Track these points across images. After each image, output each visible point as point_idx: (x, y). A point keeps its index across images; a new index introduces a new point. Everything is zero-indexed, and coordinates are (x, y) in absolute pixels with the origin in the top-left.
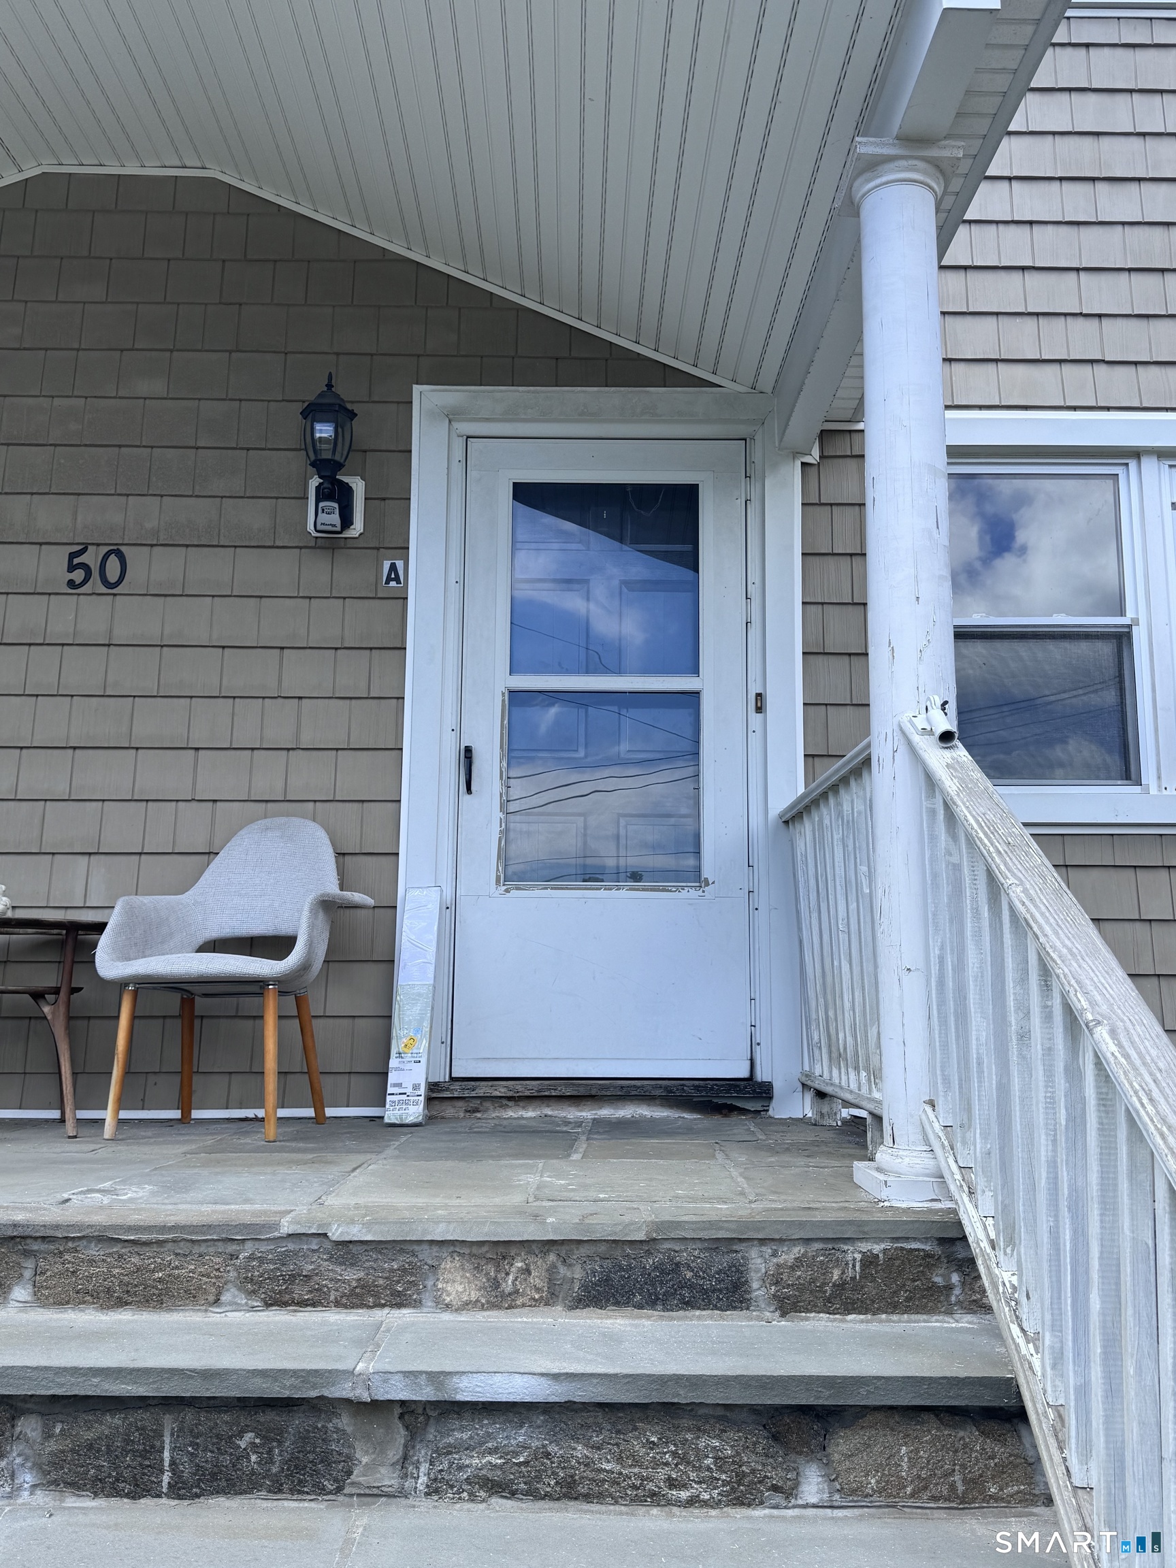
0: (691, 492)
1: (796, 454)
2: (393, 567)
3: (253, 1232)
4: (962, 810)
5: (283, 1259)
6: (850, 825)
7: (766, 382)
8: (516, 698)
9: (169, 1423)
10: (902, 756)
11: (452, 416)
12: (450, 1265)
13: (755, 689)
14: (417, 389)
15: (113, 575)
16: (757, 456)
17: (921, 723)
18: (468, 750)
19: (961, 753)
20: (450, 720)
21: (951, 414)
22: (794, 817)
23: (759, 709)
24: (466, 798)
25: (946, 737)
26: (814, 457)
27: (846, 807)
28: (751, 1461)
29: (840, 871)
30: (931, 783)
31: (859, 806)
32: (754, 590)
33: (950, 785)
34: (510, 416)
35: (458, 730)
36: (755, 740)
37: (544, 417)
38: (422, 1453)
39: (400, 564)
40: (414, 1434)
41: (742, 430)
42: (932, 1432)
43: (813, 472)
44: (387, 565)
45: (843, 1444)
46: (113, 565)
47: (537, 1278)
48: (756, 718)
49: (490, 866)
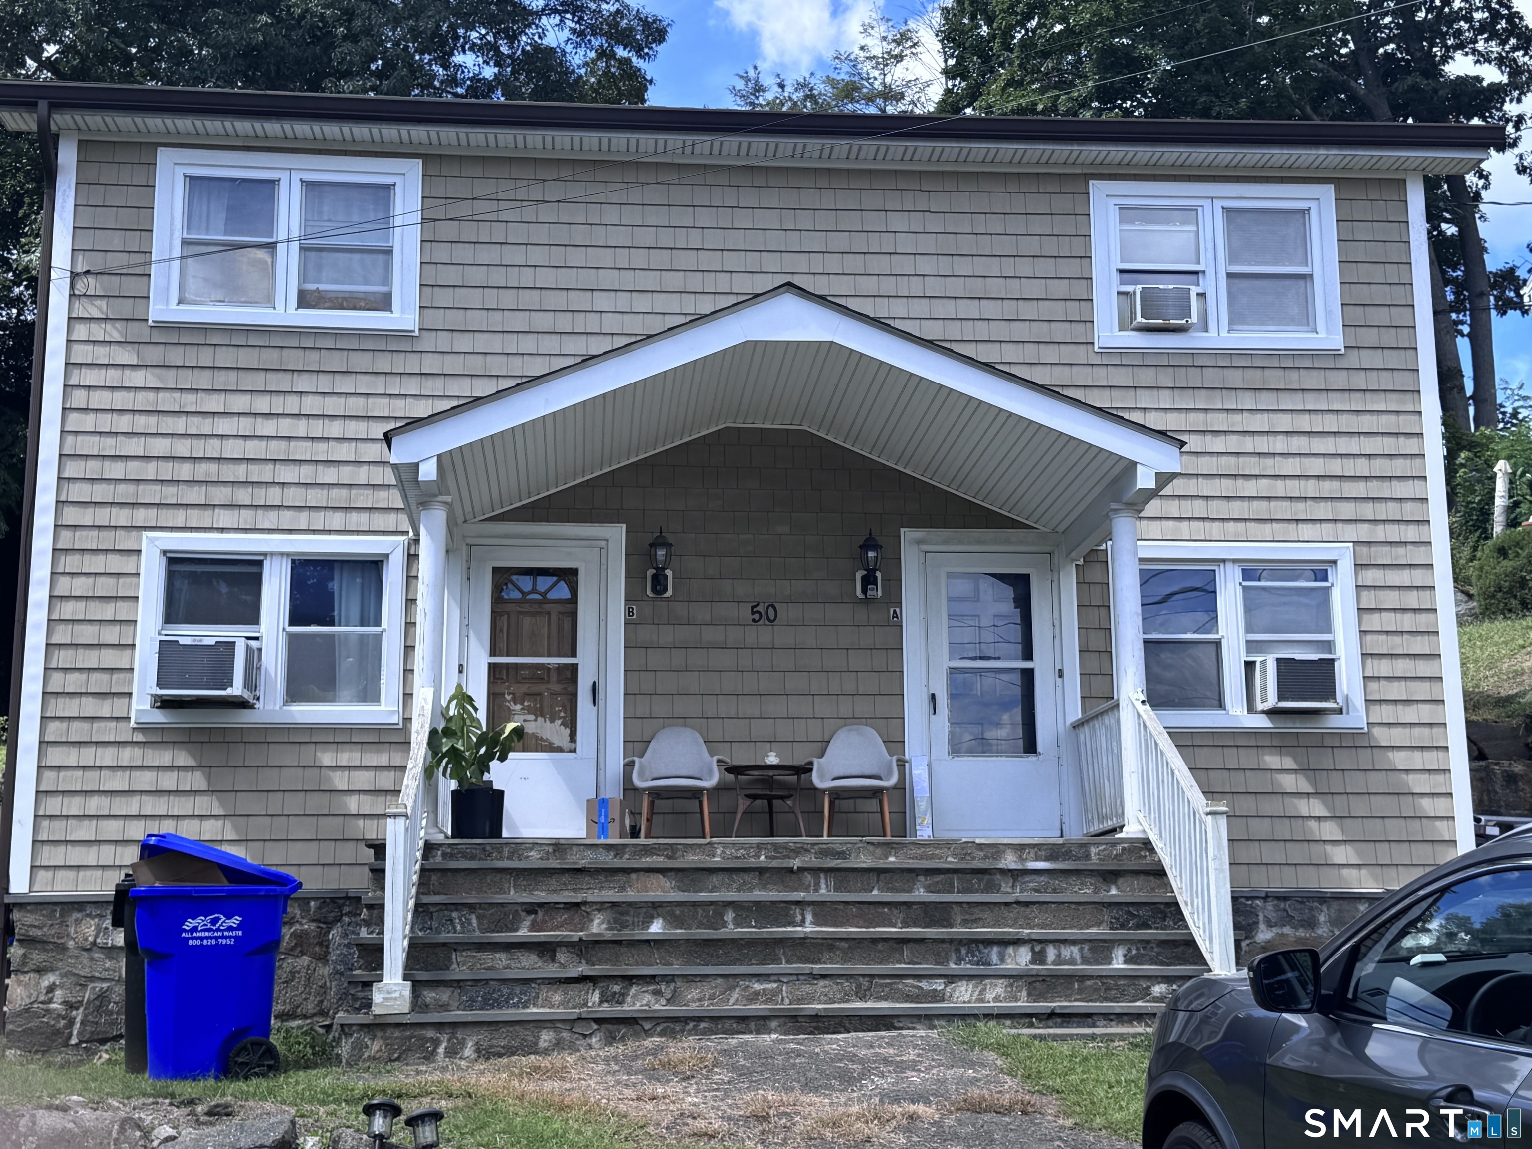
0: (1027, 576)
1: (1073, 560)
2: (895, 612)
3: (955, 841)
4: (1148, 724)
5: (963, 849)
6: (1108, 728)
7: (1061, 529)
8: (953, 671)
9: (955, 877)
10: (1130, 706)
11: (919, 542)
12: (1009, 851)
13: (1058, 667)
14: (902, 530)
15: (772, 617)
16: (1056, 560)
17: (1135, 696)
18: (933, 696)
19: (1148, 707)
20: (924, 682)
21: (1139, 543)
22: (1077, 726)
23: (1060, 676)
24: (933, 717)
25: (1143, 702)
26: (1081, 562)
27: (1107, 721)
28: (1098, 884)
29: (1104, 746)
30: (1139, 716)
31: (1112, 721)
32: (1057, 623)
33: (1145, 717)
34: (946, 542)
35: (927, 686)
36: (1059, 690)
37: (961, 542)
38: (1018, 884)
39: (898, 610)
40: (1015, 880)
41: (1048, 549)
42: (1142, 877)
43: (1081, 568)
44: (892, 611)
45: (1120, 881)
46: (771, 612)
47: (1032, 855)
48: (1059, 680)
49: (945, 747)
